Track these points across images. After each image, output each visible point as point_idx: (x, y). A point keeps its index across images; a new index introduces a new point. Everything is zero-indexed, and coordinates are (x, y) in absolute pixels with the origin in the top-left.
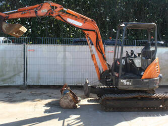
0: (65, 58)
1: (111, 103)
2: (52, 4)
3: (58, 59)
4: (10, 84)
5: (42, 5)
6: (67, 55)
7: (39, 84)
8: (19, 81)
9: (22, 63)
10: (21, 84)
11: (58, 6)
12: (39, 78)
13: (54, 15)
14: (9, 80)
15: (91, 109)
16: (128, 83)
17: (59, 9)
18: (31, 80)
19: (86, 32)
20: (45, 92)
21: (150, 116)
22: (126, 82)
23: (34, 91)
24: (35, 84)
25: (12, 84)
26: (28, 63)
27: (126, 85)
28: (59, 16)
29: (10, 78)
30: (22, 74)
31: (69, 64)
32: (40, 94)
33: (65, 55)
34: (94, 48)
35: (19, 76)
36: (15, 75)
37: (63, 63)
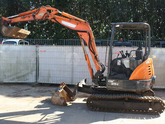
0: (73, 58)
1: (97, 103)
2: (50, 8)
3: (66, 60)
4: (23, 82)
5: (39, 10)
6: (75, 56)
7: (50, 83)
8: (32, 79)
9: (35, 62)
10: (34, 82)
11: (54, 9)
12: (49, 77)
13: (50, 18)
14: (23, 78)
15: (79, 108)
16: (115, 84)
17: (54, 12)
18: (42, 79)
19: (79, 33)
20: (51, 90)
21: (133, 118)
22: (114, 82)
23: (42, 89)
24: (46, 82)
25: (25, 82)
26: (40, 63)
27: (114, 86)
28: (54, 19)
29: (24, 76)
30: (34, 73)
31: (77, 64)
32: (46, 91)
33: (73, 56)
34: (87, 48)
35: (32, 74)
36: (28, 74)
37: (71, 63)
